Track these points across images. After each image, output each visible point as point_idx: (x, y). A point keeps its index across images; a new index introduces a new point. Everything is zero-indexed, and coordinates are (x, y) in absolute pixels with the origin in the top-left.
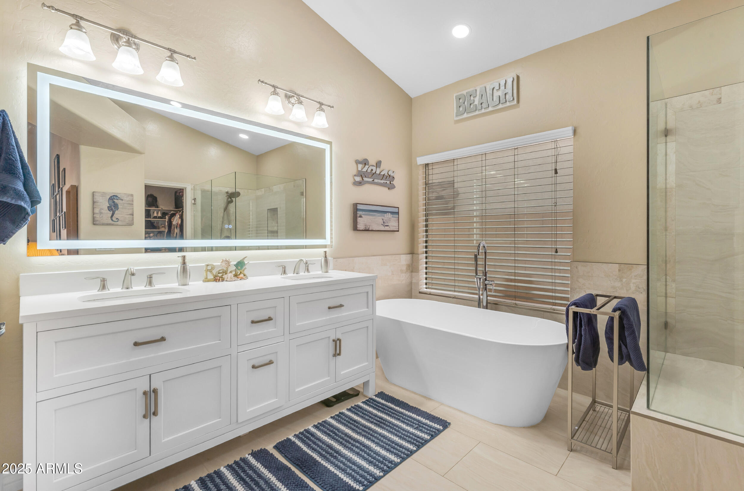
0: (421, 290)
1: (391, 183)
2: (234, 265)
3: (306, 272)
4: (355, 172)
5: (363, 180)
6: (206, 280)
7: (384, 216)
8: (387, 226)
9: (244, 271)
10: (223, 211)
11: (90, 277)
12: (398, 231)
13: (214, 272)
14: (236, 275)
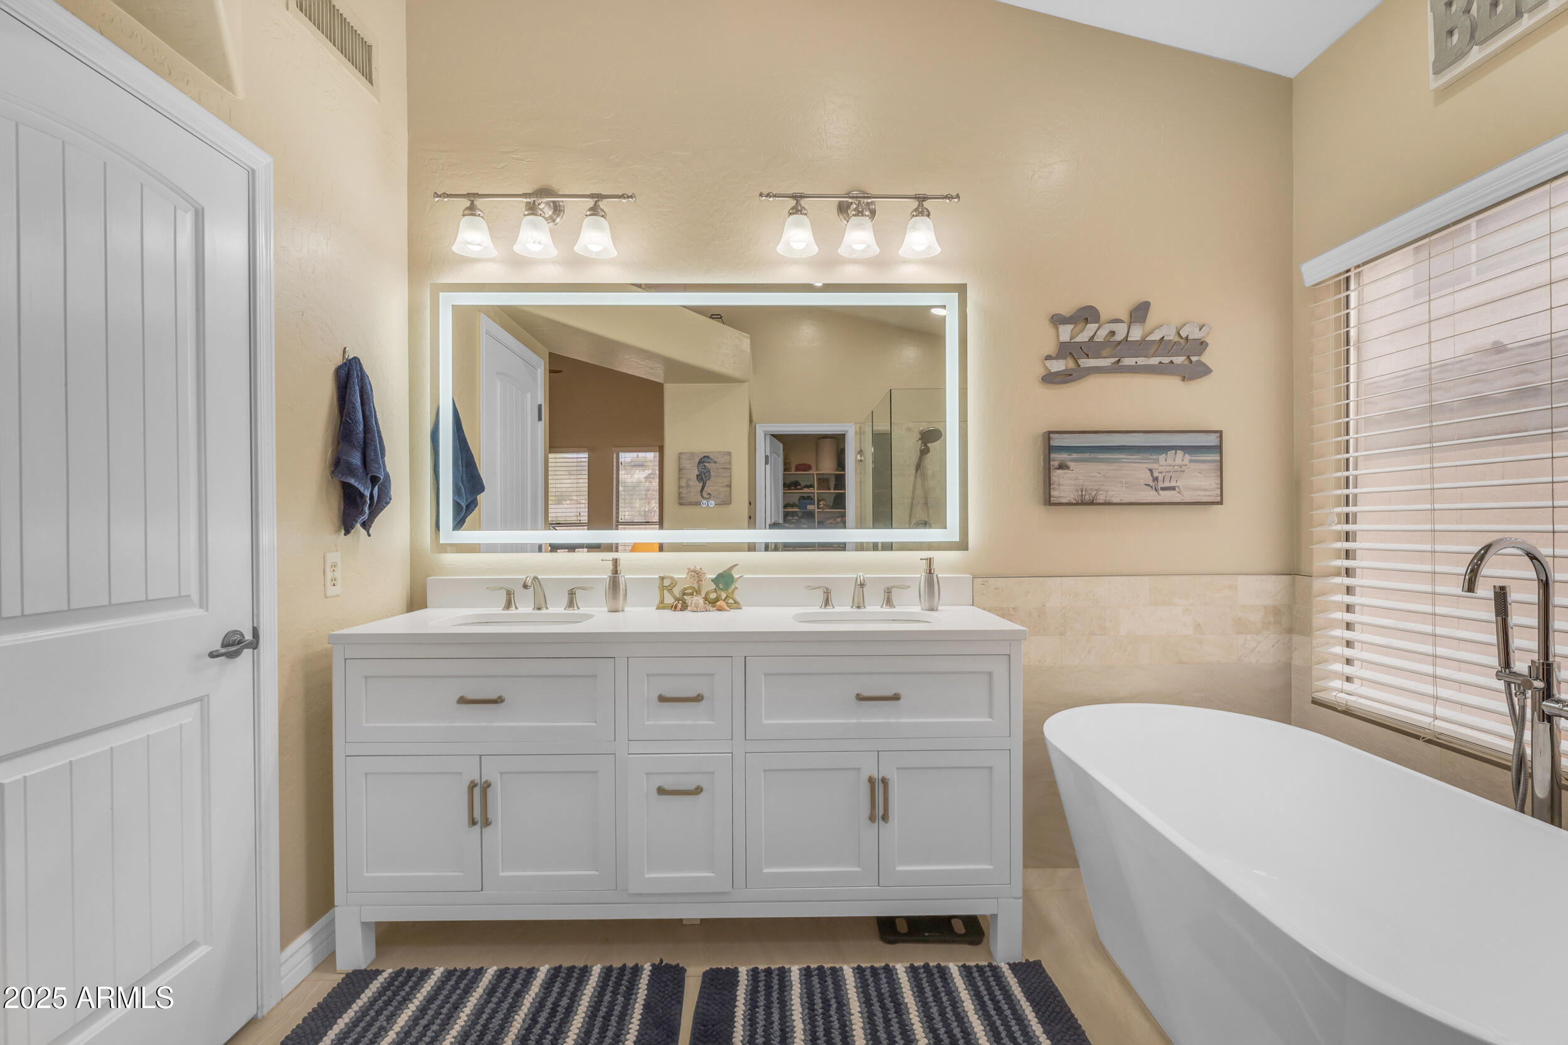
0: (1321, 696)
1: (1191, 362)
2: (712, 580)
3: (884, 606)
4: (1051, 348)
5: (1079, 366)
6: (661, 605)
7: (1157, 461)
8: (1173, 488)
9: (733, 592)
10: (914, 472)
11: (493, 586)
12: (1221, 503)
13: (677, 591)
14: (713, 603)
